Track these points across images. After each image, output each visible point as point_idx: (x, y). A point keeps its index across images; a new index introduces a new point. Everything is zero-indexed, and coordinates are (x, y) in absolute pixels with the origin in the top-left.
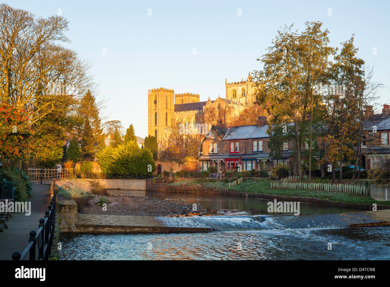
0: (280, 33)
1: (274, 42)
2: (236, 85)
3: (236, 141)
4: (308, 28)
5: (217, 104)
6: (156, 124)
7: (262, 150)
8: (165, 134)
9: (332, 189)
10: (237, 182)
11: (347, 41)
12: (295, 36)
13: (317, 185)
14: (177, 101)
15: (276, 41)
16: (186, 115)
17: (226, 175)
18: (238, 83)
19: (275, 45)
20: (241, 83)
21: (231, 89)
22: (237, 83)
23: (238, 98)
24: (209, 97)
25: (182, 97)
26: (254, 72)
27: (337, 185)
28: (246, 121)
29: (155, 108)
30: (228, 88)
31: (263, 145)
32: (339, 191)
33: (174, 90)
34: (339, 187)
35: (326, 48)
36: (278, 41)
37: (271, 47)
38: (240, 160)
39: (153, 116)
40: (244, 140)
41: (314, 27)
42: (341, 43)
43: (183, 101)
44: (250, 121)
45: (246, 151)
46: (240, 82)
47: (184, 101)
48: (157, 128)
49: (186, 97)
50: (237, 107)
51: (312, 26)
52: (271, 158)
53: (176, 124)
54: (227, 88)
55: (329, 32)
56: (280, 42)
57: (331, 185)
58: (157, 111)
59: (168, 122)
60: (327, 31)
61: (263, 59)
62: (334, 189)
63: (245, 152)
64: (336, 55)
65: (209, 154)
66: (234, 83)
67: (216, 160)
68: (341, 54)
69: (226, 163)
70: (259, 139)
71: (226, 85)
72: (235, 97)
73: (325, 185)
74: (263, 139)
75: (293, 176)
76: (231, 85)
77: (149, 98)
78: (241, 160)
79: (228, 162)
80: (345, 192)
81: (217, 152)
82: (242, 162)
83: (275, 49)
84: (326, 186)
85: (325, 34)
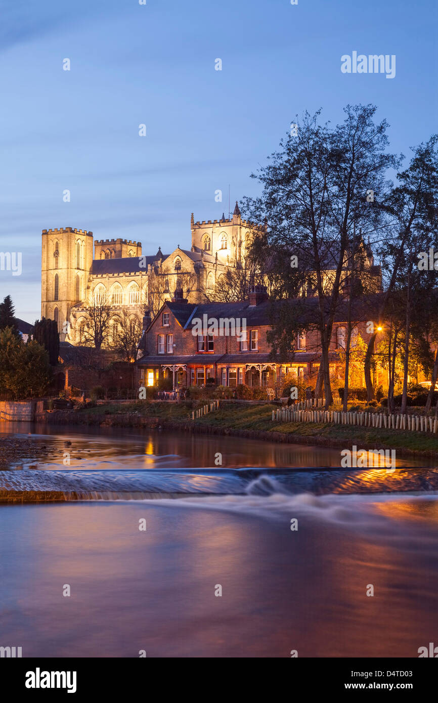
1: (284, 144)
2: (212, 225)
4: (350, 117)
5: (175, 261)
6: (56, 297)
7: (257, 349)
8: (74, 315)
9: (388, 425)
10: (209, 409)
11: (422, 144)
12: (325, 132)
13: (360, 417)
14: (98, 255)
15: (288, 142)
16: (116, 281)
17: (188, 394)
19: (285, 150)
21: (201, 234)
23: (215, 251)
24: (160, 248)
25: (108, 246)
26: (244, 200)
27: (398, 417)
28: (228, 294)
29: (55, 265)
30: (197, 230)
31: (259, 339)
32: (401, 427)
33: (92, 233)
34: (400, 419)
35: (382, 157)
36: (292, 142)
37: (278, 152)
38: (216, 369)
39: (50, 281)
41: (361, 117)
44: (235, 294)
45: (227, 350)
47: (113, 254)
48: (59, 304)
49: (117, 245)
50: (212, 267)
51: (356, 115)
52: (274, 365)
53: (96, 296)
54: (194, 230)
55: (388, 125)
56: (295, 145)
57: (385, 417)
58: (59, 271)
59: (81, 293)
60: (384, 123)
61: (262, 177)
62: (391, 425)
63: (225, 353)
65: (158, 355)
67: (171, 366)
68: (410, 168)
69: (188, 372)
70: (251, 328)
72: (210, 248)
73: (373, 415)
74: (259, 328)
75: (315, 399)
79: (193, 371)
80: (413, 429)
81: (172, 352)
82: (219, 370)
83: (285, 157)
85: (381, 129)
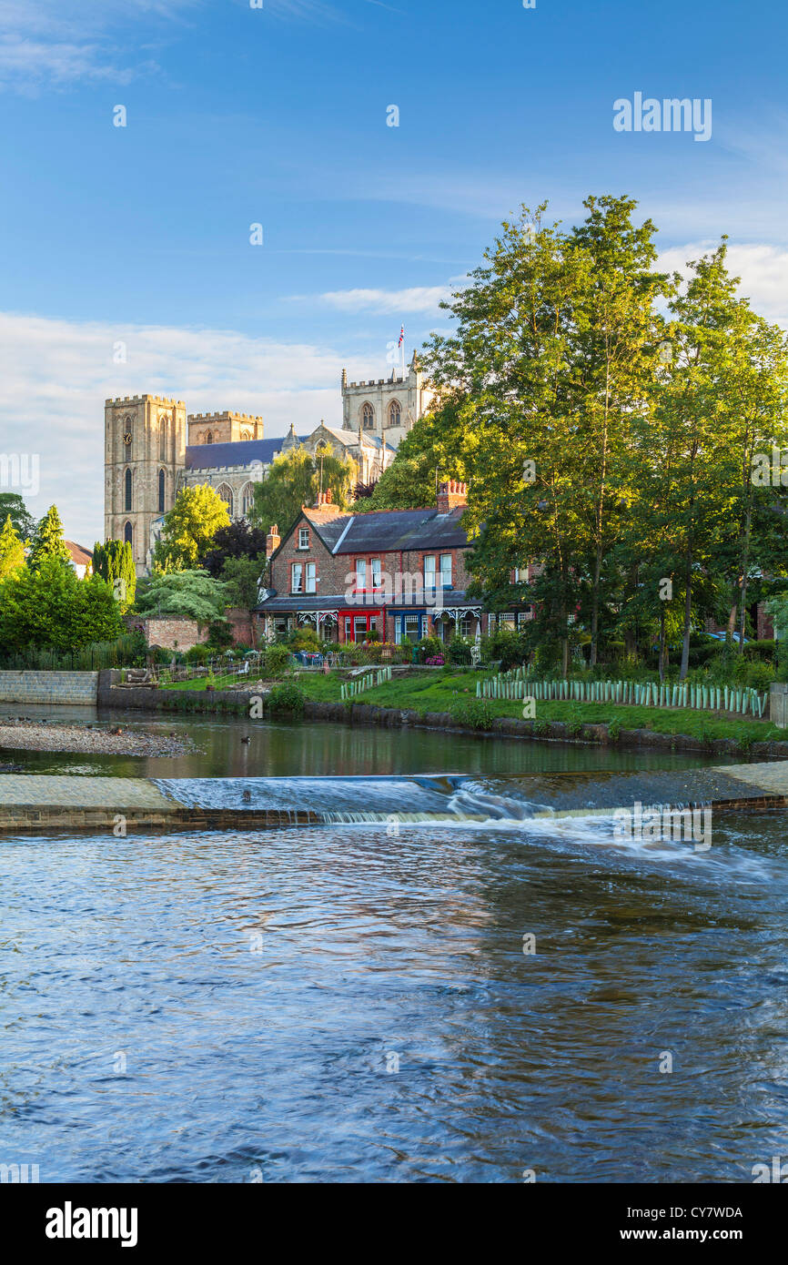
0: (510, 229)
1: (492, 254)
2: (376, 389)
3: (371, 556)
4: (594, 216)
5: (315, 446)
6: (128, 507)
7: (450, 583)
8: (155, 535)
9: (659, 700)
11: (706, 257)
12: (553, 237)
13: (615, 689)
14: (193, 438)
15: (498, 253)
16: (222, 480)
18: (381, 383)
19: (492, 266)
20: (390, 382)
21: (357, 402)
22: (376, 383)
23: (379, 430)
24: (292, 427)
25: (208, 426)
27: (675, 688)
29: (125, 456)
30: (352, 397)
31: (453, 568)
32: (679, 704)
34: (678, 693)
35: (645, 277)
36: (502, 254)
37: (482, 268)
38: (385, 616)
39: (121, 480)
40: (398, 554)
41: (611, 215)
42: (688, 265)
43: (210, 437)
46: (386, 382)
47: (216, 436)
48: (132, 518)
49: (223, 424)
50: (376, 456)
51: (603, 211)
52: (478, 609)
54: (347, 397)
55: (655, 230)
56: (509, 258)
57: (655, 687)
58: (132, 465)
59: (167, 500)
60: (648, 225)
61: (458, 306)
62: (665, 701)
64: (674, 299)
65: (291, 595)
66: (367, 383)
67: (312, 612)
68: (689, 295)
69: (341, 623)
70: (442, 552)
71: (345, 388)
72: (371, 424)
73: (637, 687)
74: (453, 551)
76: (358, 388)
77: (107, 426)
78: (387, 613)
79: (348, 620)
80: (698, 707)
81: (314, 591)
82: (390, 618)
83: (494, 277)
84: (640, 690)
85: (644, 235)
